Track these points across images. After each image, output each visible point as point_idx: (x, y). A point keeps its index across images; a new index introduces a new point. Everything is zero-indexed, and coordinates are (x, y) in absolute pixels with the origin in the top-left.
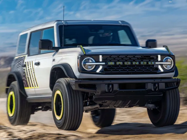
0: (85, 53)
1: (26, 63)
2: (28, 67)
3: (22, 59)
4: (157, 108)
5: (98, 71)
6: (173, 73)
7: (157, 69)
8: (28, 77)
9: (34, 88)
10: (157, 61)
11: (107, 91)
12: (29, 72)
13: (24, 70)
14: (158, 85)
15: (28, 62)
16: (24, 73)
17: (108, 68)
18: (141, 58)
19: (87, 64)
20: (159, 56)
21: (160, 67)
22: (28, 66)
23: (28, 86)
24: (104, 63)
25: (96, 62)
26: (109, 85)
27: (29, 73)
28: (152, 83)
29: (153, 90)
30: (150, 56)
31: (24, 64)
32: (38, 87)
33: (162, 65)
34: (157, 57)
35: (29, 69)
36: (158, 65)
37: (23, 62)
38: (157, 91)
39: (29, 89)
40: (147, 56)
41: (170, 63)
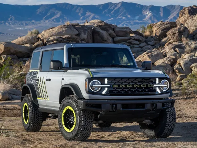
0: (92, 76)
1: (38, 77)
2: (41, 82)
3: (36, 73)
4: (152, 123)
5: (103, 93)
6: (169, 94)
7: (155, 91)
8: (40, 90)
9: (45, 99)
10: (156, 84)
11: (111, 110)
12: (41, 85)
13: (37, 83)
14: (156, 105)
15: (40, 77)
16: (37, 85)
17: (113, 90)
18: (141, 81)
19: (94, 86)
20: (157, 80)
21: (157, 89)
22: (40, 80)
23: (40, 97)
24: (109, 86)
25: (102, 84)
26: (113, 105)
27: (41, 87)
28: (151, 103)
29: (151, 109)
30: (149, 80)
31: (37, 78)
32: (48, 100)
33: (159, 87)
34: (156, 80)
35: (41, 83)
36: (156, 87)
37: (36, 76)
38: (155, 110)
39: (41, 100)
40: (147, 80)
41: (166, 85)
